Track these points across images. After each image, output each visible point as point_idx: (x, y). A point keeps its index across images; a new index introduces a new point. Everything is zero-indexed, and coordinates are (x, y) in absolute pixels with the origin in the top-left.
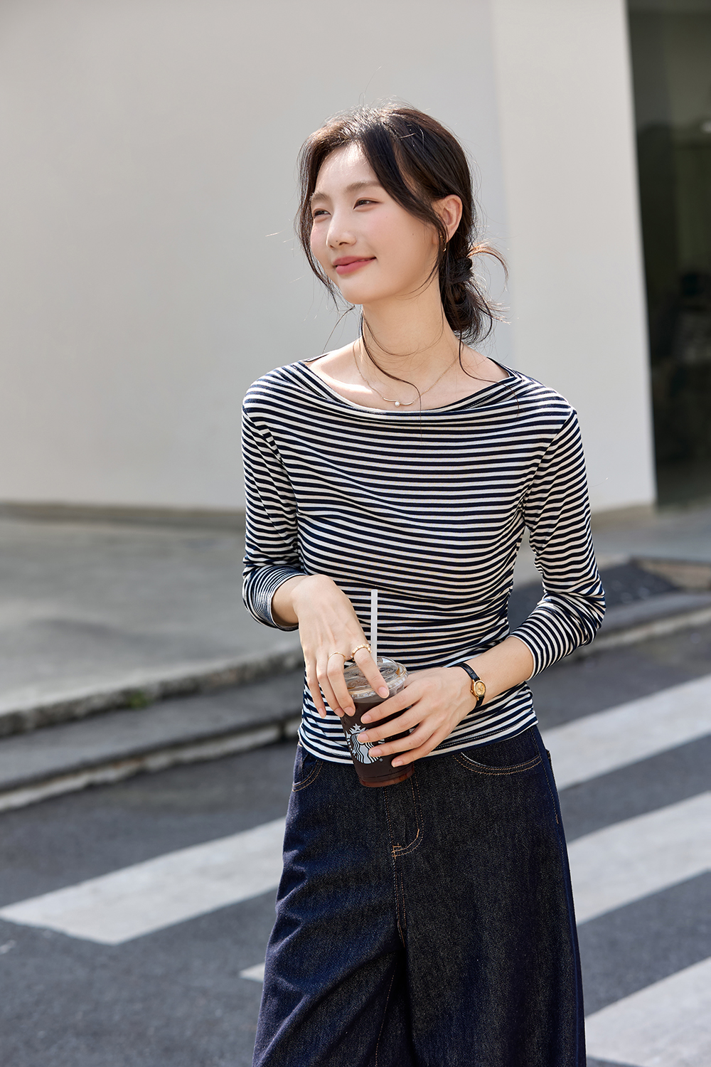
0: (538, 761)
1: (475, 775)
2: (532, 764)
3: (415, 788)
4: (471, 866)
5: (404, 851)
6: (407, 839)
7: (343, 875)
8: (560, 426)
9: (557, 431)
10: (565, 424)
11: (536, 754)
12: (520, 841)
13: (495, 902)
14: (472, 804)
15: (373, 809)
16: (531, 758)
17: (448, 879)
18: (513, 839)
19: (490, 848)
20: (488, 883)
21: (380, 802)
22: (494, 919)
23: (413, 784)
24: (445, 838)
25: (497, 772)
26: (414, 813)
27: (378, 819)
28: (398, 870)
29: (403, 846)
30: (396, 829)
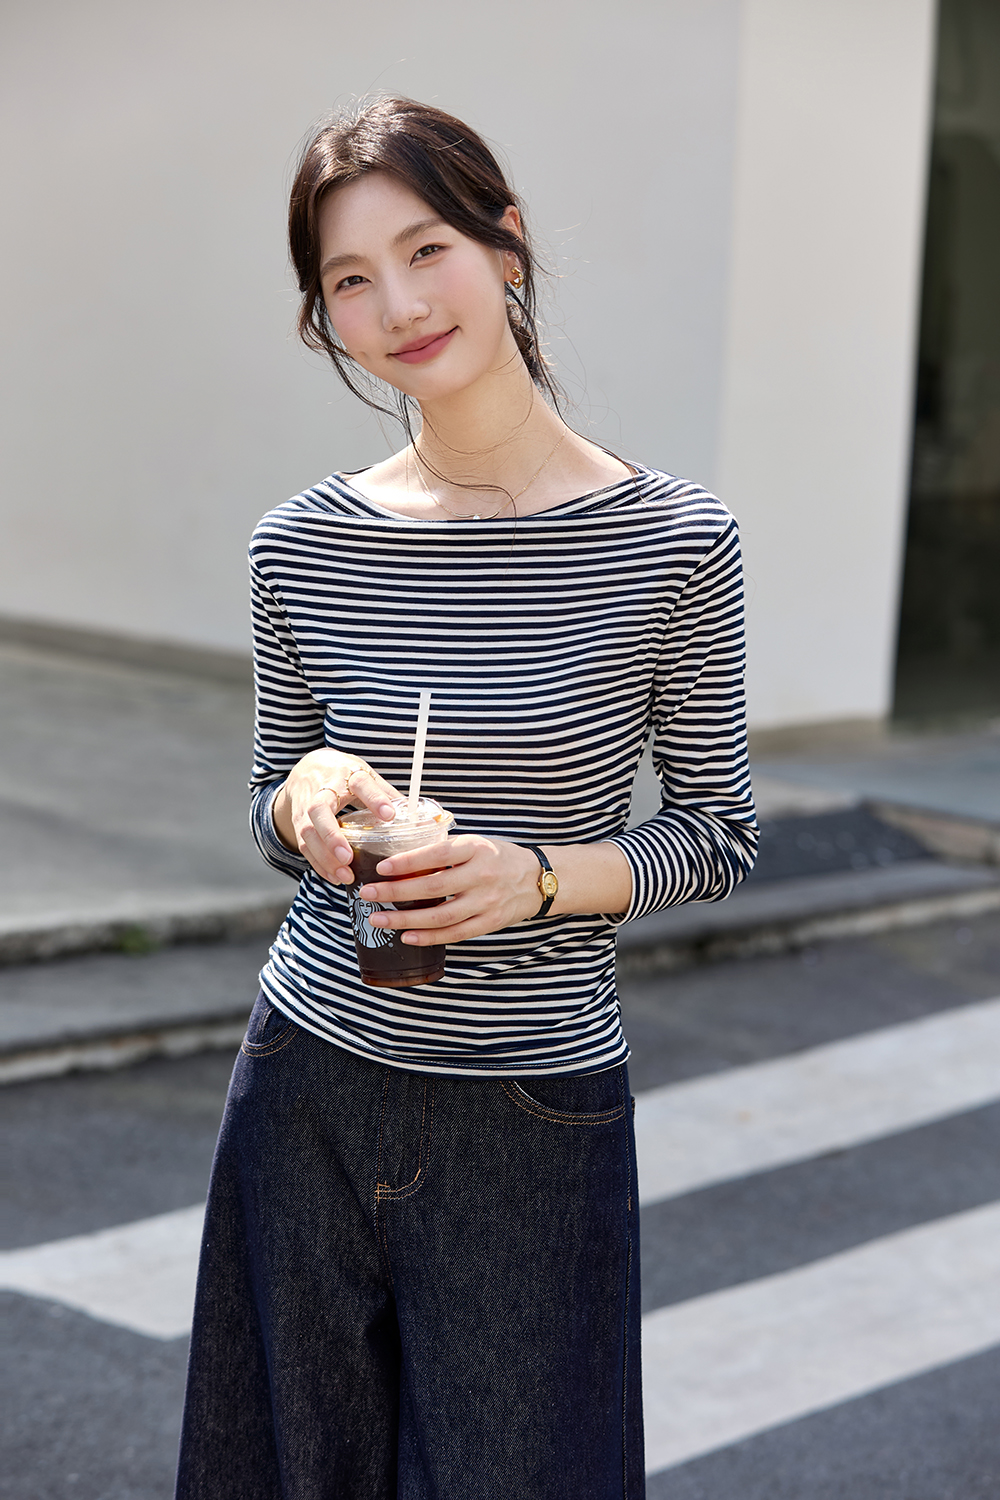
0: (619, 1113)
1: (522, 1114)
2: (610, 1117)
3: (429, 1108)
4: (487, 1247)
5: (393, 1195)
6: (399, 1179)
7: (312, 1204)
8: (711, 542)
9: (707, 550)
10: (719, 539)
11: (619, 1103)
12: (571, 1226)
13: (513, 1308)
14: (510, 1156)
15: (361, 1121)
16: (610, 1107)
17: (448, 1259)
18: (562, 1220)
19: (524, 1226)
20: (508, 1278)
21: (374, 1114)
23: (427, 1103)
24: (457, 1193)
25: (554, 1117)
26: (418, 1145)
27: (366, 1137)
28: (381, 1219)
29: (393, 1187)
30: (386, 1160)
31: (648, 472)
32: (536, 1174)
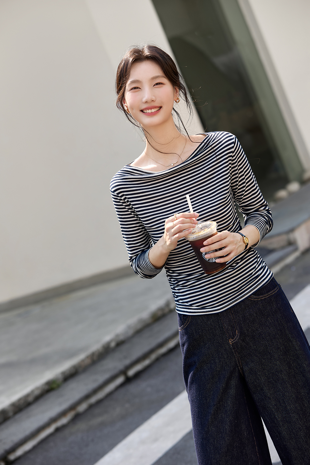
0: (278, 288)
1: (254, 301)
2: (276, 290)
3: (232, 313)
4: (263, 338)
5: (234, 341)
6: (233, 336)
7: (213, 358)
9: (233, 147)
10: (234, 143)
11: (276, 286)
12: (281, 322)
13: (278, 349)
14: (256, 314)
15: (217, 327)
16: (275, 288)
17: (255, 347)
20: (273, 343)
21: (220, 323)
22: (279, 356)
23: (231, 312)
24: (248, 331)
25: (262, 297)
26: (234, 324)
27: (220, 330)
28: (234, 349)
29: (233, 339)
30: (228, 333)
31: (209, 134)
32: (265, 314)
